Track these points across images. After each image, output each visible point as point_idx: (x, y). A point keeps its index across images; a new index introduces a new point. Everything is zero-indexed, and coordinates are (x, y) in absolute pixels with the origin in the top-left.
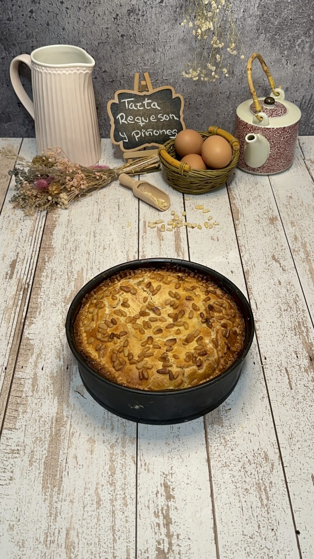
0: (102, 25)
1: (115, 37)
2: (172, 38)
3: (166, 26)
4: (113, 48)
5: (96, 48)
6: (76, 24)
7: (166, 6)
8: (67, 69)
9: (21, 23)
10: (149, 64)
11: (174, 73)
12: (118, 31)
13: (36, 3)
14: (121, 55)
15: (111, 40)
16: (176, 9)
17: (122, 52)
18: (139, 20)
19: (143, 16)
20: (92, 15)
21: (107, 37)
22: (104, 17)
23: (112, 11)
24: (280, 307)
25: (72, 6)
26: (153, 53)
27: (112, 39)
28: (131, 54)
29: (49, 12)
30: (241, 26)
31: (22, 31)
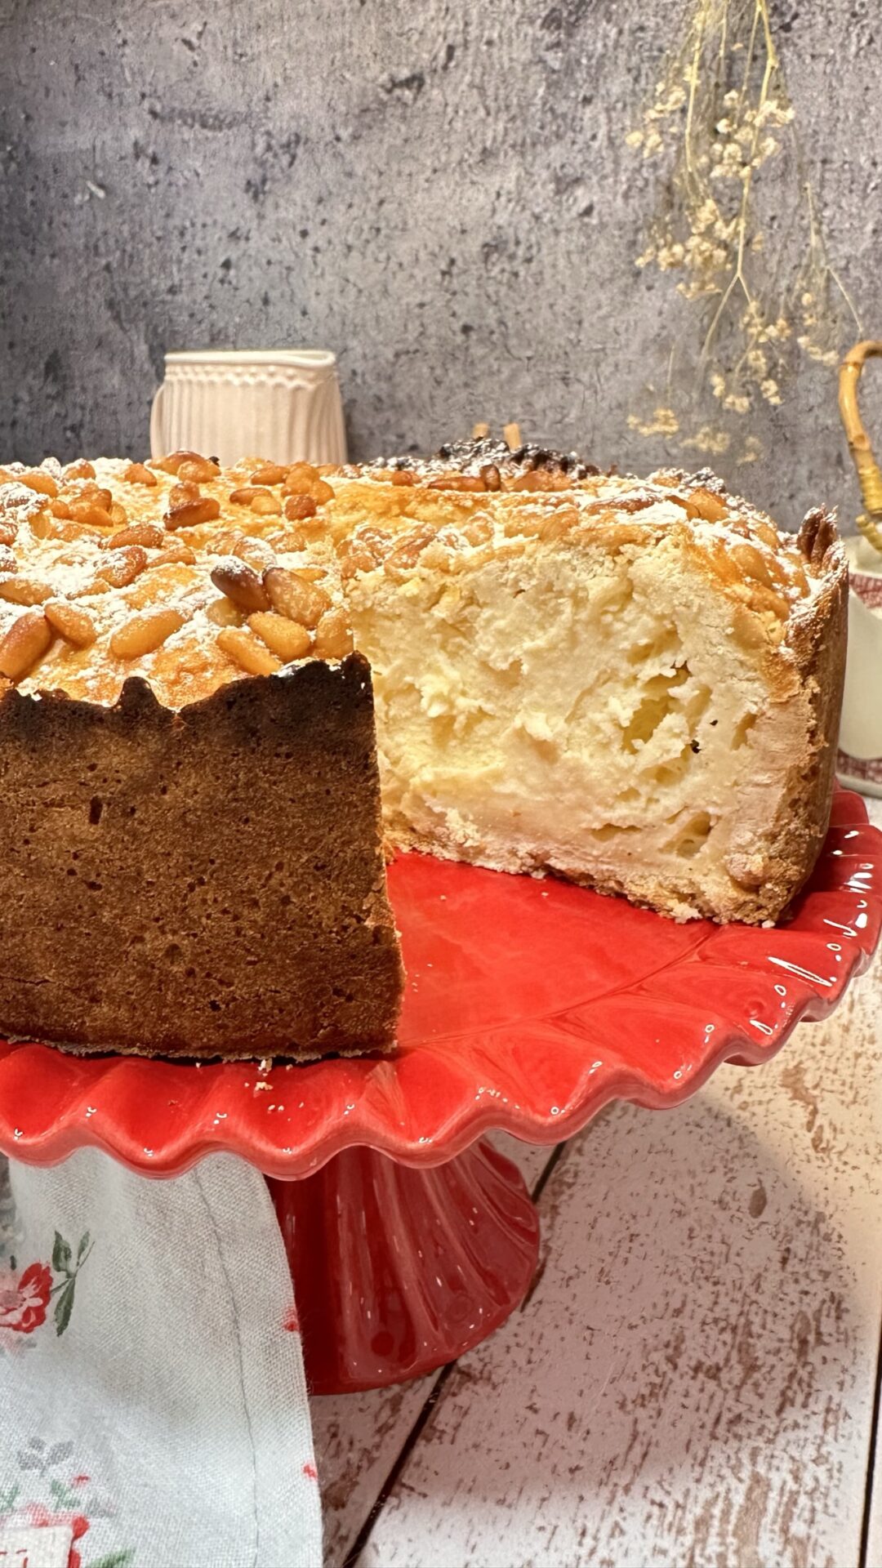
0: (408, 294)
1: (443, 332)
2: (623, 338)
3: (603, 297)
4: (438, 372)
5: (389, 371)
6: (336, 296)
7: (603, 226)
8: (239, 369)
9: (199, 298)
10: (547, 424)
11: (627, 455)
12: (454, 315)
13: (238, 238)
14: (462, 396)
15: (431, 344)
16: (637, 231)
17: (466, 385)
18: (516, 275)
19: (529, 260)
20: (382, 266)
21: (422, 334)
22: (416, 271)
23: (437, 249)
24: (681, 1339)
25: (330, 242)
26: (559, 389)
27: (433, 341)
28: (493, 392)
29: (269, 263)
30: (865, 285)
31: (200, 322)
